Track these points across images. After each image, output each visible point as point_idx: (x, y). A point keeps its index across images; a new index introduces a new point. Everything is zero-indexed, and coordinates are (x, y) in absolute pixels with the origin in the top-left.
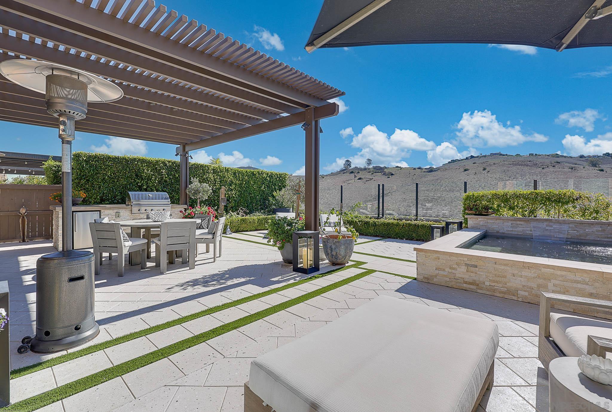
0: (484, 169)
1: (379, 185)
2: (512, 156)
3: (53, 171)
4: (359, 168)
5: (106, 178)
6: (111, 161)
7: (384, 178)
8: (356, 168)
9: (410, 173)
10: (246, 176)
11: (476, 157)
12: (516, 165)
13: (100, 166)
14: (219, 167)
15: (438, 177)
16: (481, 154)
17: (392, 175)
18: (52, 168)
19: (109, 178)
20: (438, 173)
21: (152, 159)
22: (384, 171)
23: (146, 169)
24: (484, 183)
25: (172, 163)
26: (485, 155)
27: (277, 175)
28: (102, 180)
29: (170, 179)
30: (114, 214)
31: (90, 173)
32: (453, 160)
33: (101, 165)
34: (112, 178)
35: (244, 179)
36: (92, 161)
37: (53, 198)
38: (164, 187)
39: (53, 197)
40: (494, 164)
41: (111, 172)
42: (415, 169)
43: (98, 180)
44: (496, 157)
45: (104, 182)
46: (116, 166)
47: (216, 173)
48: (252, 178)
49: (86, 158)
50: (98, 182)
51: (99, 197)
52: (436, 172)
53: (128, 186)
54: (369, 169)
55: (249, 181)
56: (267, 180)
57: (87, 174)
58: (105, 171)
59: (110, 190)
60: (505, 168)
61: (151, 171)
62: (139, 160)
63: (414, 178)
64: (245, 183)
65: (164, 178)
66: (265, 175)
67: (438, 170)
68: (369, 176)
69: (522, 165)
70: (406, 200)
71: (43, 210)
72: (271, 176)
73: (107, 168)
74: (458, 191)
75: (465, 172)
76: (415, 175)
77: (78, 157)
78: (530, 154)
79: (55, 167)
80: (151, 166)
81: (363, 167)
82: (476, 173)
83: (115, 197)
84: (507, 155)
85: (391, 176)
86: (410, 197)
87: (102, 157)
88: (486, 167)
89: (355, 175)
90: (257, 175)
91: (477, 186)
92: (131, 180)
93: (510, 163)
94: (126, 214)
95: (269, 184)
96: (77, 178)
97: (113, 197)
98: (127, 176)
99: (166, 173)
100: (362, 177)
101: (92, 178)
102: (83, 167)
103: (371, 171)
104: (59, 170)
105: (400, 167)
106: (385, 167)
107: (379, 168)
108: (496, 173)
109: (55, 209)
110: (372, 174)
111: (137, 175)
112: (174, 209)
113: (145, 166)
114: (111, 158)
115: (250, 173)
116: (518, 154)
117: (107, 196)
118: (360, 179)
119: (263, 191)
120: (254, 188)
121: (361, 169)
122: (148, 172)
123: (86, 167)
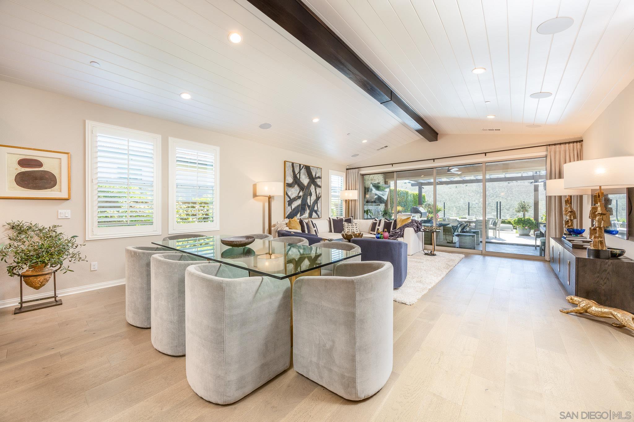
1: (497, 202)
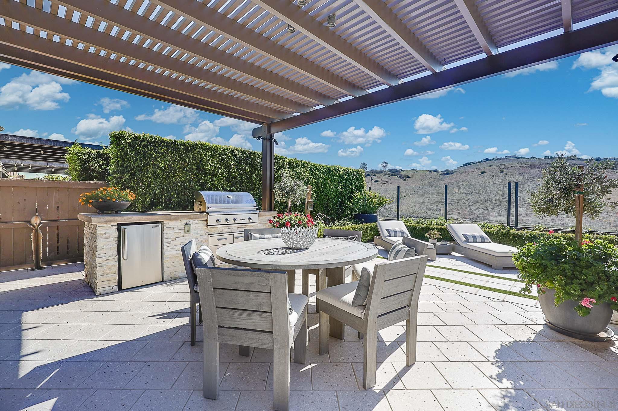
0: (502, 172)
1: (510, 184)
2: (527, 158)
3: (81, 160)
4: (375, 171)
5: (159, 171)
6: (164, 146)
7: (401, 181)
8: (372, 170)
9: (426, 176)
10: (322, 173)
11: (491, 160)
12: (533, 167)
13: (150, 154)
14: (295, 160)
15: (455, 180)
16: (496, 157)
17: (409, 177)
18: (79, 156)
19: (162, 172)
20: (455, 175)
21: (217, 146)
22: (400, 174)
23: (211, 160)
24: (503, 186)
25: (242, 152)
26: (500, 158)
27: (354, 172)
28: (153, 175)
29: (240, 174)
30: (183, 226)
31: (136, 163)
32: (468, 163)
33: (151, 152)
34: (166, 173)
35: (321, 176)
36: (139, 146)
37: (84, 201)
38: (232, 186)
39: (84, 199)
40: (512, 166)
41: (164, 164)
42: (430, 172)
43: (147, 174)
44: (511, 160)
45: (155, 177)
46: (171, 154)
47: (292, 167)
48: (329, 176)
49: (130, 141)
50: (147, 178)
51: (148, 199)
52: (453, 175)
53: (188, 184)
54: (385, 172)
55: (325, 180)
56: (344, 178)
57: (132, 165)
58: (157, 161)
59: (163, 189)
60: (523, 171)
61: (217, 163)
62: (202, 146)
63: (431, 181)
64: (321, 181)
65: (233, 173)
66: (342, 172)
67: (454, 173)
68: (385, 179)
69: (540, 168)
70: (424, 203)
71: (67, 218)
72: (348, 174)
73: (160, 157)
74: (476, 194)
75: (483, 175)
76: (431, 177)
77: (119, 138)
78: (545, 157)
79: (84, 154)
80: (216, 156)
81: (379, 170)
82: (493, 175)
83: (170, 200)
84: (522, 158)
85: (407, 179)
86: (428, 199)
87: (153, 141)
88: (503, 170)
89: (371, 178)
90: (334, 172)
91: (495, 189)
92: (192, 174)
93: (527, 165)
94: (199, 226)
95: (346, 183)
96: (118, 170)
97: (168, 200)
98: (187, 169)
99: (235, 166)
100: (378, 180)
101: (138, 171)
102: (126, 154)
103: (387, 174)
104: (90, 159)
105: (416, 170)
106: (401, 169)
107: (395, 171)
108: (514, 176)
109: (90, 221)
110: (389, 176)
111: (198, 168)
112: (261, 218)
113: (209, 156)
114: (164, 142)
115: (326, 168)
116: (534, 156)
117: (159, 198)
118: (376, 181)
119: (340, 192)
120: (331, 188)
121: (377, 172)
122: (214, 164)
123: (131, 155)
